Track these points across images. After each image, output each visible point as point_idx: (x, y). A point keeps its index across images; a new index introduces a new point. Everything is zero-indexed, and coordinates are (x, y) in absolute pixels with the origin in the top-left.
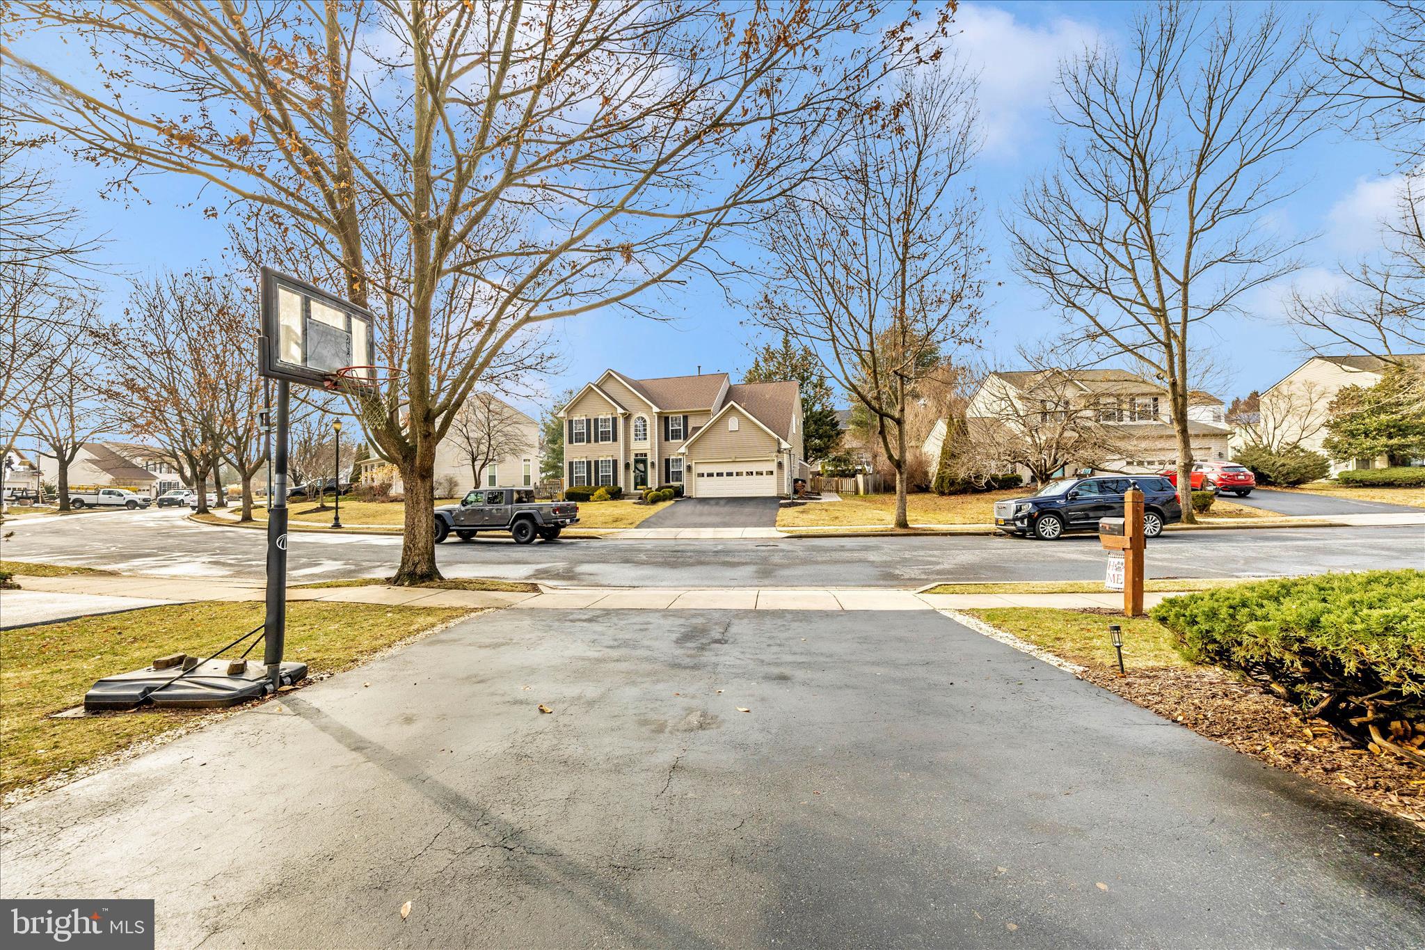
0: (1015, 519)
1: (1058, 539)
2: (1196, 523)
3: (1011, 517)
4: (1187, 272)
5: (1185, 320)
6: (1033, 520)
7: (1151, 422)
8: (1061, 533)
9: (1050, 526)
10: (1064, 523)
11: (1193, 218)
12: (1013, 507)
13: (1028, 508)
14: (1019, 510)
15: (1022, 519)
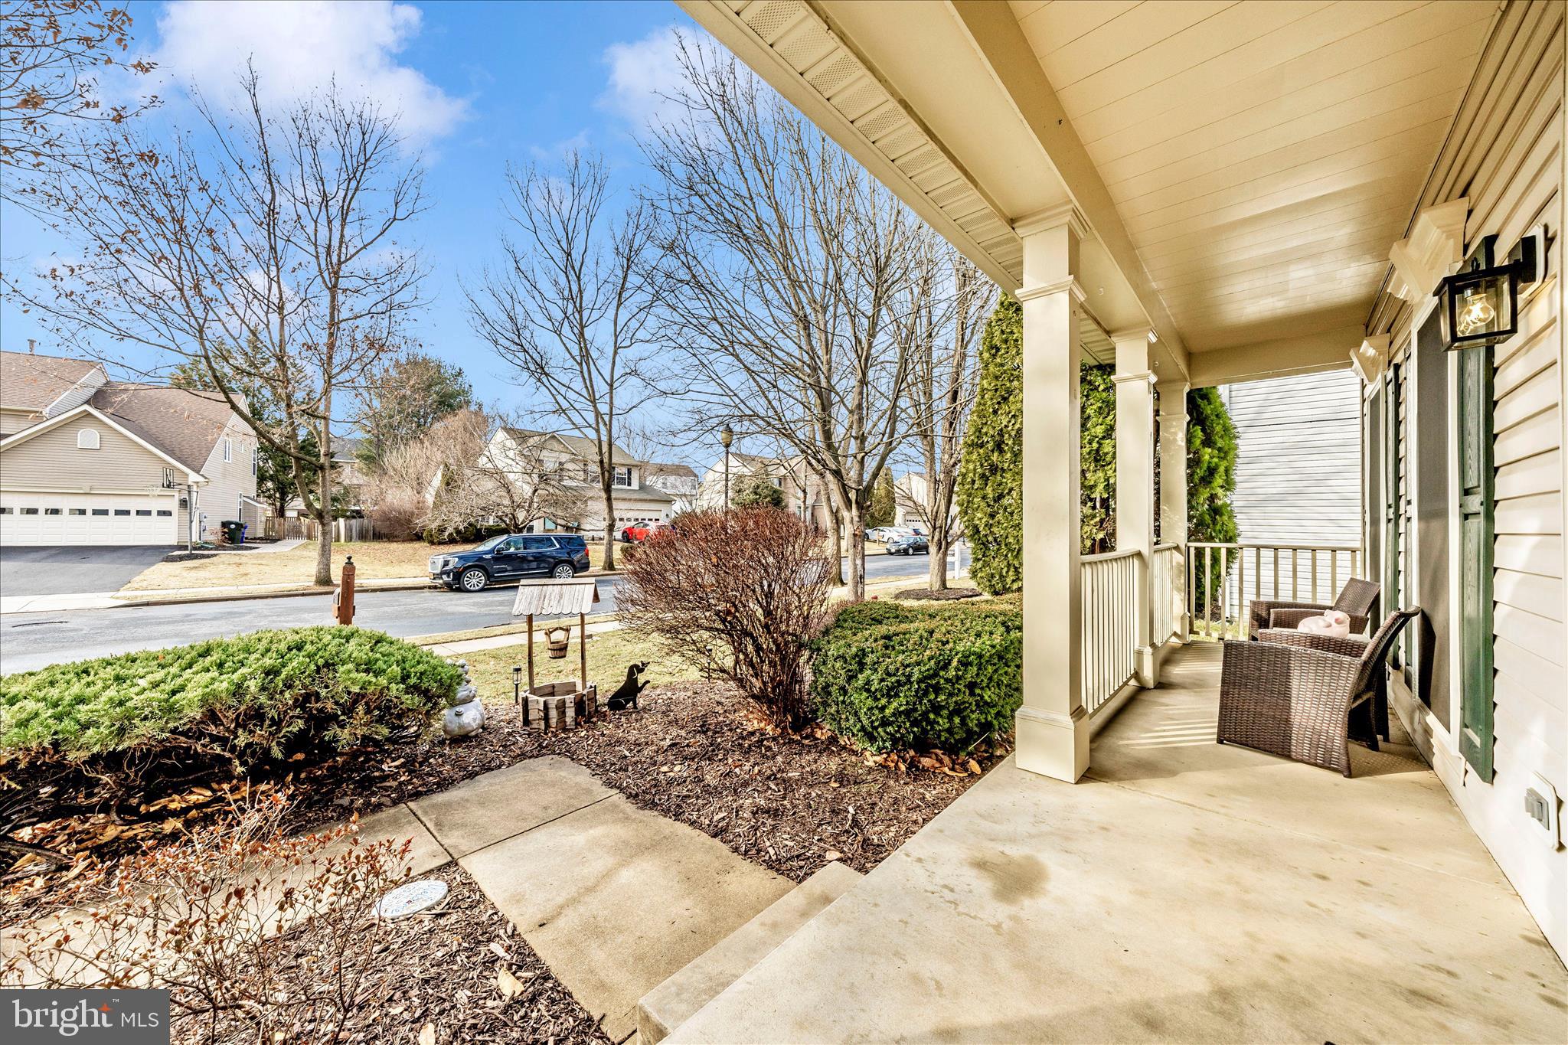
0: (442, 573)
1: (482, 590)
2: (614, 569)
3: (438, 571)
4: (612, 377)
5: (611, 415)
6: (458, 575)
7: (625, 487)
8: (485, 585)
9: (475, 579)
10: (489, 576)
11: (616, 336)
12: (440, 563)
13: (454, 563)
14: (446, 563)
15: (448, 573)
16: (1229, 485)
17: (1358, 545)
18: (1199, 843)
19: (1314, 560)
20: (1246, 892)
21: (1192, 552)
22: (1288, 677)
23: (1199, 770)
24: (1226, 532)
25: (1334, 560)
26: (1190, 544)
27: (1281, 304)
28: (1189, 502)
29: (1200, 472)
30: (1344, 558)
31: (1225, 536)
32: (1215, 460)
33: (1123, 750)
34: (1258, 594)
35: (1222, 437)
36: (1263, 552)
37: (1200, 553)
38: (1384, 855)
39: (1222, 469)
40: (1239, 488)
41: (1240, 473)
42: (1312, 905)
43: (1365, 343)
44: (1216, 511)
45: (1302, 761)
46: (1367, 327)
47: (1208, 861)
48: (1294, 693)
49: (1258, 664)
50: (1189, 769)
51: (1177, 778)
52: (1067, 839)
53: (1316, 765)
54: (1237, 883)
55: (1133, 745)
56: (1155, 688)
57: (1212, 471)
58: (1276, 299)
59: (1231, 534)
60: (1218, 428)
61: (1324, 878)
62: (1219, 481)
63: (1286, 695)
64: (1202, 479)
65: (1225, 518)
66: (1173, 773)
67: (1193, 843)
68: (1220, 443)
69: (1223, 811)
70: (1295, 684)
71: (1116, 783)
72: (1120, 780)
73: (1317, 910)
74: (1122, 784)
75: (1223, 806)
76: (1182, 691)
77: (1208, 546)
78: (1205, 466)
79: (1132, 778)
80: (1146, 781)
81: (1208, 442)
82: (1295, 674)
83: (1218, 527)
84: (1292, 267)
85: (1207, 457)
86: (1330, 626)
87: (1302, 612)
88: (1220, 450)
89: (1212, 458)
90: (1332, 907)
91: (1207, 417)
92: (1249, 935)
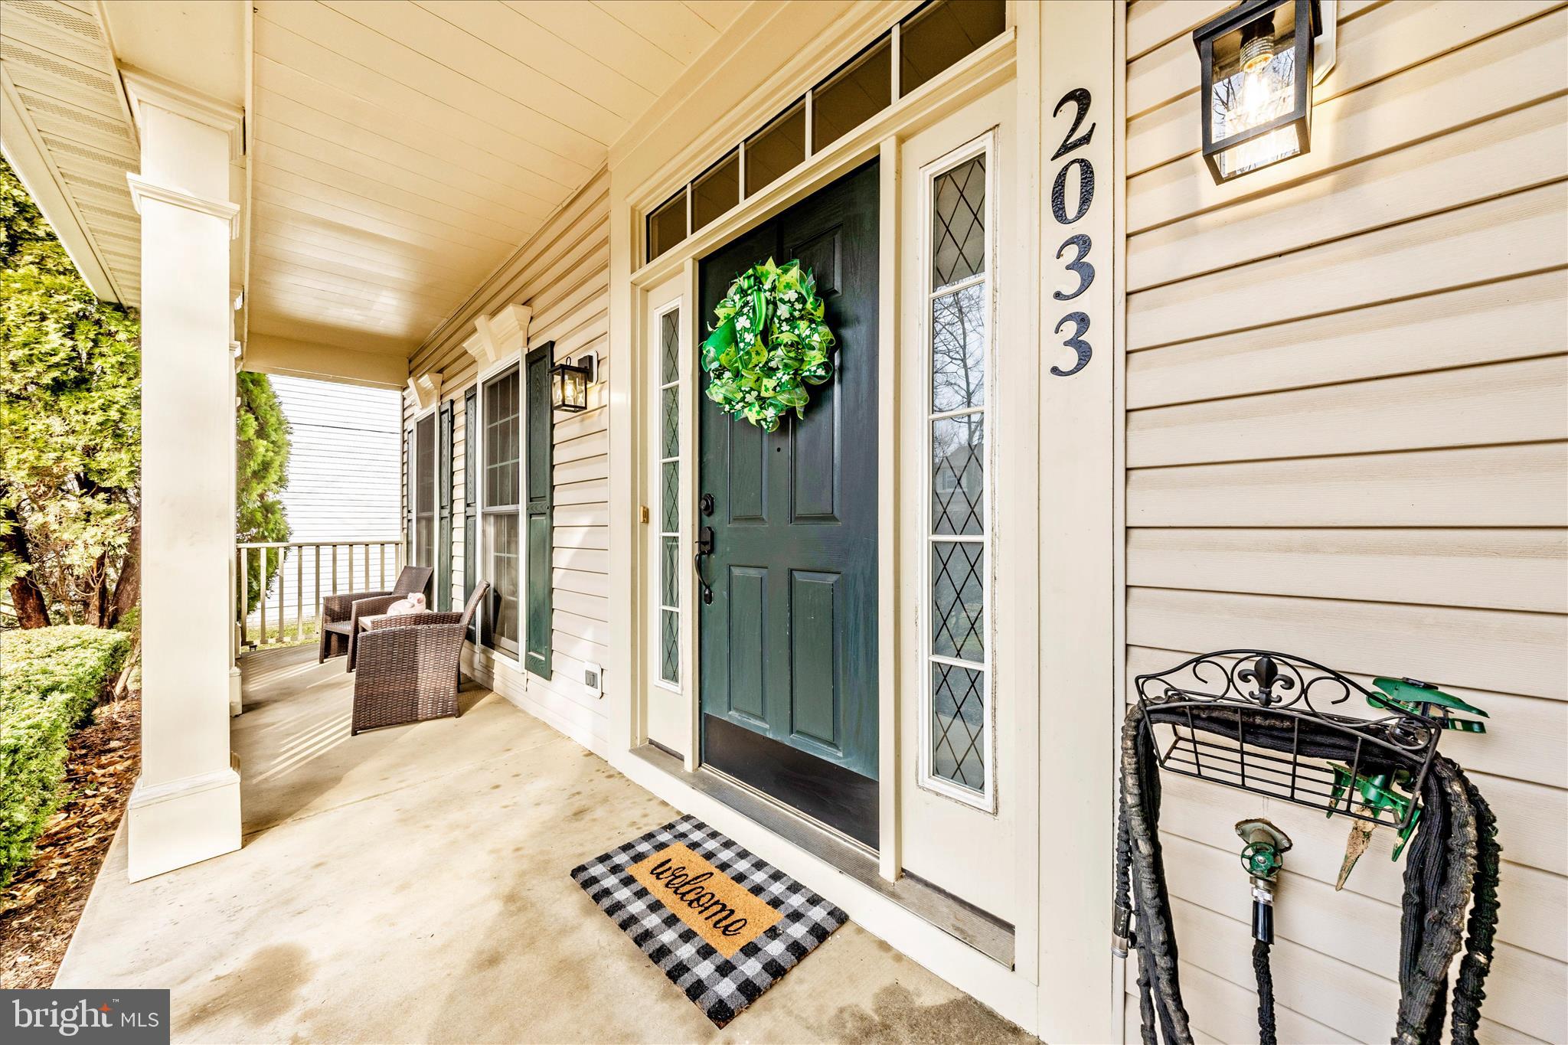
16: (282, 482)
17: (398, 539)
18: (407, 818)
19: (367, 553)
20: (467, 827)
21: (244, 554)
22: (415, 653)
23: (356, 765)
24: (279, 530)
25: (382, 552)
26: (241, 545)
27: (359, 318)
28: (239, 498)
29: (254, 465)
30: (390, 549)
31: (277, 535)
32: (271, 454)
33: (264, 786)
34: (335, 589)
35: (275, 430)
36: (322, 549)
37: (253, 555)
38: (510, 754)
39: (276, 464)
40: (292, 485)
41: (295, 469)
42: (505, 807)
43: (426, 376)
44: (268, 509)
45: (427, 719)
46: (410, 362)
47: (427, 827)
48: (420, 665)
49: (390, 649)
50: (348, 769)
51: (342, 783)
52: (287, 902)
53: (437, 718)
54: (458, 826)
55: (272, 776)
56: (243, 713)
57: (266, 466)
58: (358, 312)
59: (282, 532)
60: (273, 420)
61: (497, 787)
62: (273, 476)
63: (413, 668)
64: (255, 474)
65: (278, 516)
66: (336, 780)
67: (404, 821)
68: (274, 437)
69: (403, 785)
70: (421, 657)
71: (289, 820)
72: (290, 815)
73: (510, 808)
74: (296, 816)
75: (401, 782)
76: (276, 705)
77: (263, 546)
78: (260, 459)
79: (301, 807)
80: (318, 801)
81: (261, 433)
82: (421, 648)
83: (271, 526)
84: (384, 293)
85: (262, 450)
86: (413, 606)
87: (386, 599)
88: (273, 442)
89: (267, 451)
90: (515, 800)
91: (259, 406)
92: (492, 852)
